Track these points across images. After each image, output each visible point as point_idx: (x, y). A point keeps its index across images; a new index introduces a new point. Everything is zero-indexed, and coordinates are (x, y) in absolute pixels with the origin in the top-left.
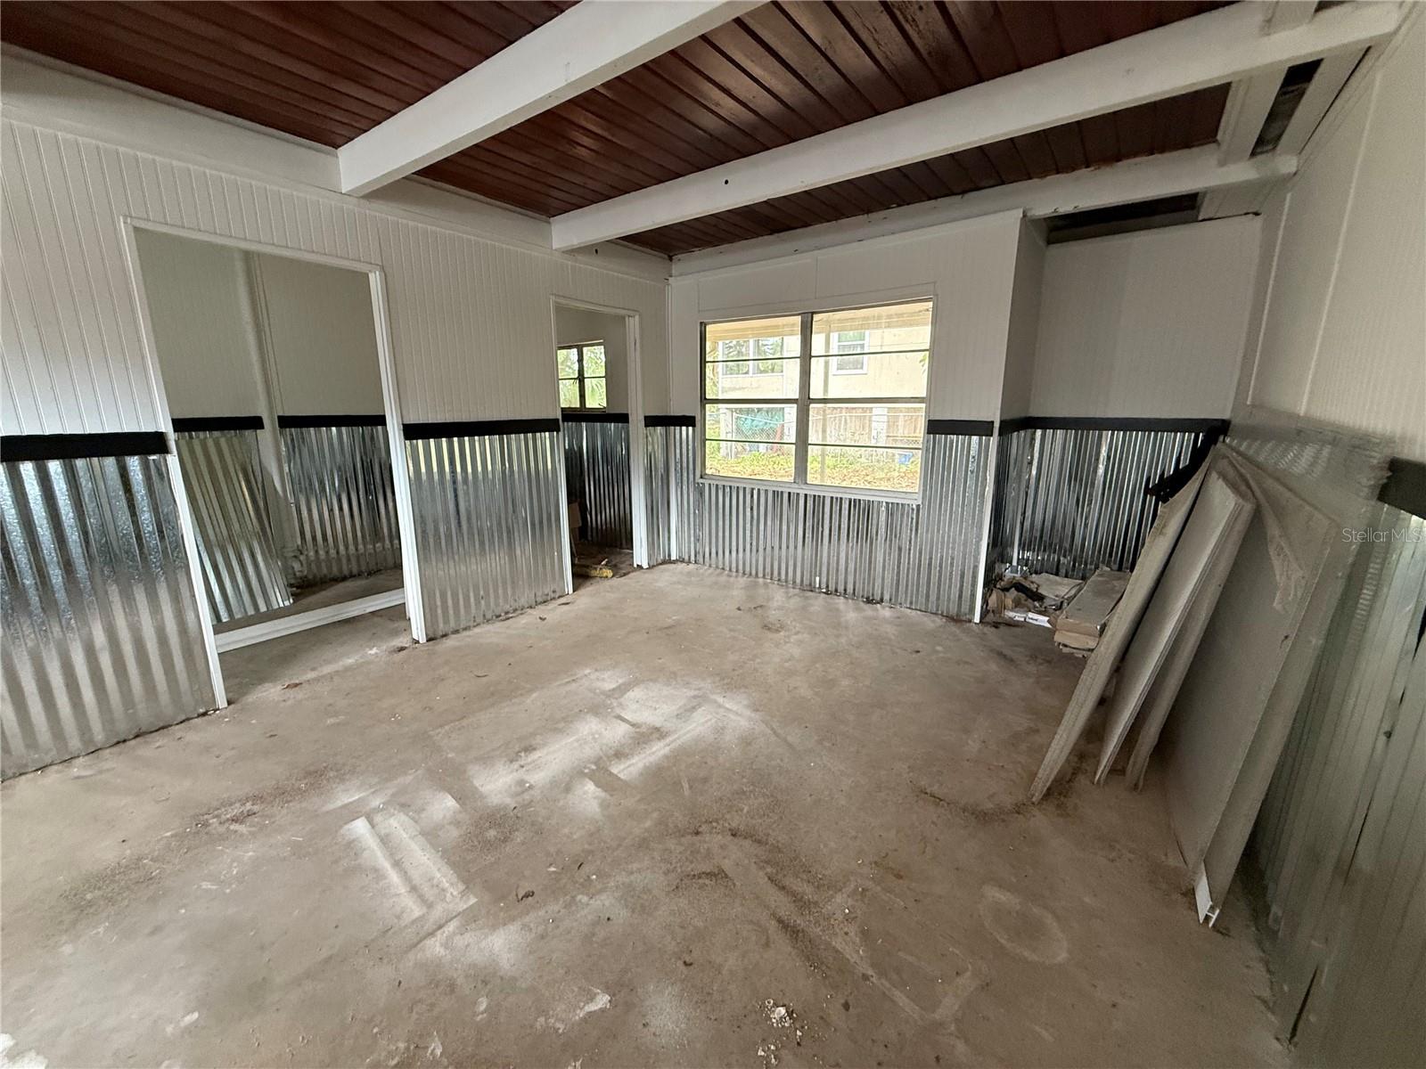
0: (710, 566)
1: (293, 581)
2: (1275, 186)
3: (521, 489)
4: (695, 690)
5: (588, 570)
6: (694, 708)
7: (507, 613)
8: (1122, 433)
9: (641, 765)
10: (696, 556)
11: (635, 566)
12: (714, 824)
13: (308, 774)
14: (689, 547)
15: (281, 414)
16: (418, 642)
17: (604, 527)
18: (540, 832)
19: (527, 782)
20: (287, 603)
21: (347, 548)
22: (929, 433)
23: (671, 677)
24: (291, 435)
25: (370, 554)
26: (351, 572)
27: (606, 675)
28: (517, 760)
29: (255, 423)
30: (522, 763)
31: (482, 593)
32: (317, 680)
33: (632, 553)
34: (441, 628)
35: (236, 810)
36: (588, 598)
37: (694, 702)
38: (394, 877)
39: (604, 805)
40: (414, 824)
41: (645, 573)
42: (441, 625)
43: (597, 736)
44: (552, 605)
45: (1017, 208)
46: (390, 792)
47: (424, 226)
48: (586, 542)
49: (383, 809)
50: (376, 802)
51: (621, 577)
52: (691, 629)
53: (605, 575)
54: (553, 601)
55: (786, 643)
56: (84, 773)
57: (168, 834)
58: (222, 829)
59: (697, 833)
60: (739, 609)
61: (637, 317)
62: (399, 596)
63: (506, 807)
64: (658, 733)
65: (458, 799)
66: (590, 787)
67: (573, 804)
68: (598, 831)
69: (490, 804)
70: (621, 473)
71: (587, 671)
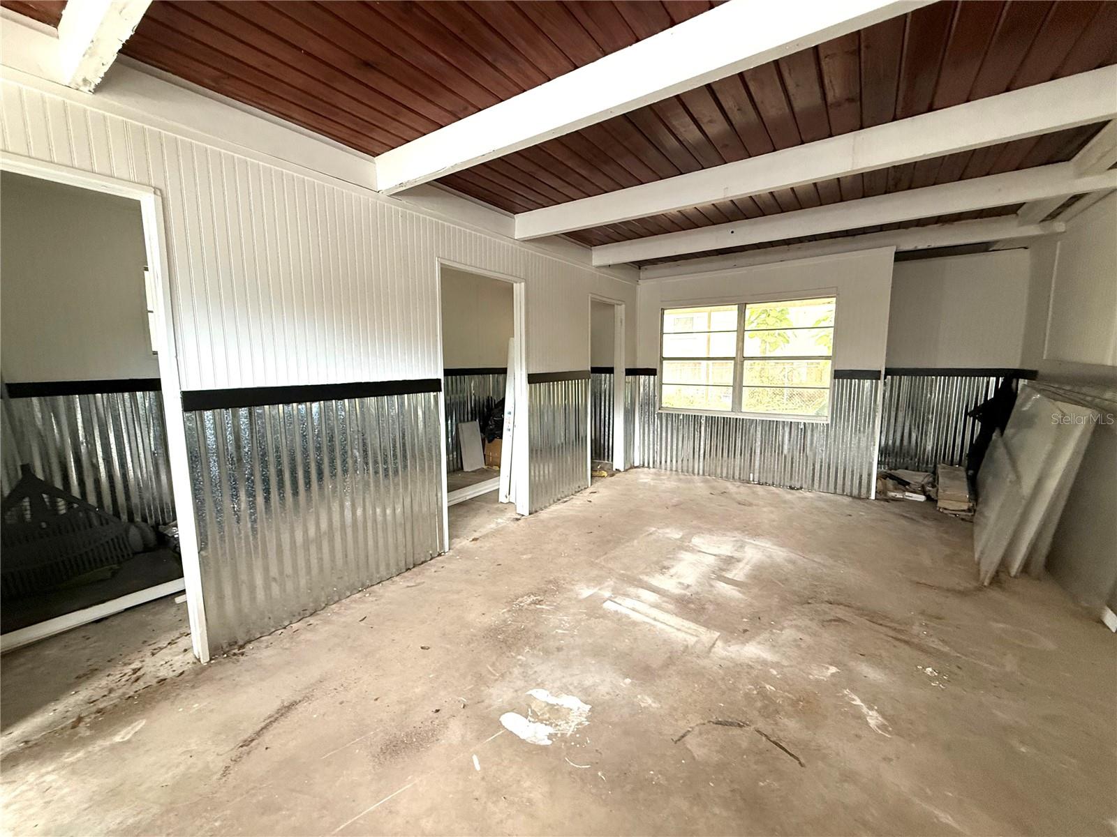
0: (666, 469)
2: (1052, 237)
4: (732, 537)
6: (741, 546)
7: (563, 498)
8: (942, 377)
9: (741, 574)
10: (653, 463)
11: (614, 469)
12: (814, 599)
13: (548, 582)
16: (523, 515)
18: (719, 605)
19: (684, 583)
22: (835, 378)
27: (666, 530)
28: (665, 573)
30: (670, 574)
32: (486, 536)
34: (535, 506)
35: (528, 599)
36: (604, 489)
37: (738, 544)
38: (661, 626)
39: (742, 592)
40: (642, 603)
41: (622, 475)
43: (700, 562)
44: (585, 494)
45: (893, 245)
50: (607, 594)
51: (612, 476)
53: (603, 475)
54: (584, 490)
55: (762, 512)
57: (505, 611)
58: (533, 608)
59: (809, 603)
60: (712, 494)
61: (623, 306)
64: (734, 559)
65: (653, 592)
66: (724, 585)
67: (722, 593)
68: (751, 603)
69: (674, 594)
71: (653, 529)
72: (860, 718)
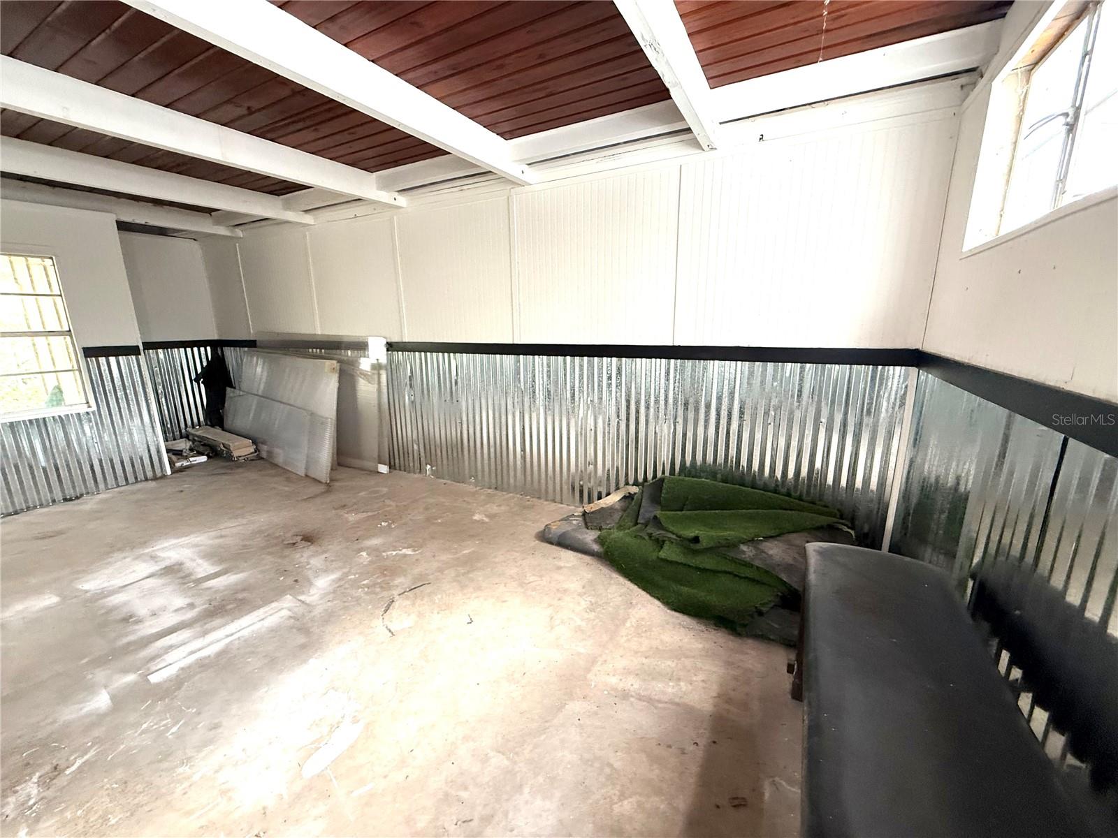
22: (85, 357)
72: (405, 556)
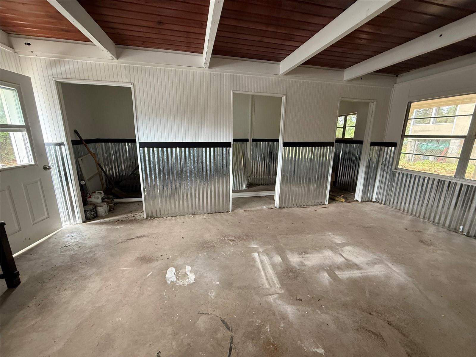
0: (392, 207)
1: (248, 183)
3: (316, 165)
4: (378, 256)
5: (335, 197)
6: (376, 264)
7: (304, 206)
9: (348, 276)
10: (385, 201)
11: (355, 200)
12: (380, 315)
13: (246, 235)
14: (383, 197)
15: (253, 138)
16: (276, 208)
17: (344, 183)
18: (306, 281)
19: (304, 263)
20: (246, 189)
21: (262, 176)
23: (366, 248)
24: (254, 144)
25: (267, 179)
26: (261, 183)
27: (337, 237)
28: (301, 255)
29: (246, 140)
30: (303, 256)
31: (297, 197)
32: (250, 211)
33: (355, 195)
34: (283, 205)
35: (230, 238)
36: (333, 208)
37: (376, 261)
38: (263, 273)
39: (330, 283)
40: (269, 261)
41: (359, 203)
42: (283, 204)
43: (331, 258)
44: (319, 207)
46: (264, 249)
47: (303, 80)
48: (335, 187)
49: (262, 253)
50: (261, 250)
51: (348, 203)
52: (378, 231)
53: (342, 200)
54: (320, 206)
55: (433, 252)
56: (206, 218)
57: (218, 238)
58: (227, 241)
59: (371, 314)
60: (406, 229)
61: (375, 103)
62: (273, 193)
63: (296, 268)
64: (357, 267)
65: (282, 259)
66: (326, 275)
67: (319, 278)
68: (327, 291)
69: (291, 265)
70: (356, 163)
71: (330, 234)
